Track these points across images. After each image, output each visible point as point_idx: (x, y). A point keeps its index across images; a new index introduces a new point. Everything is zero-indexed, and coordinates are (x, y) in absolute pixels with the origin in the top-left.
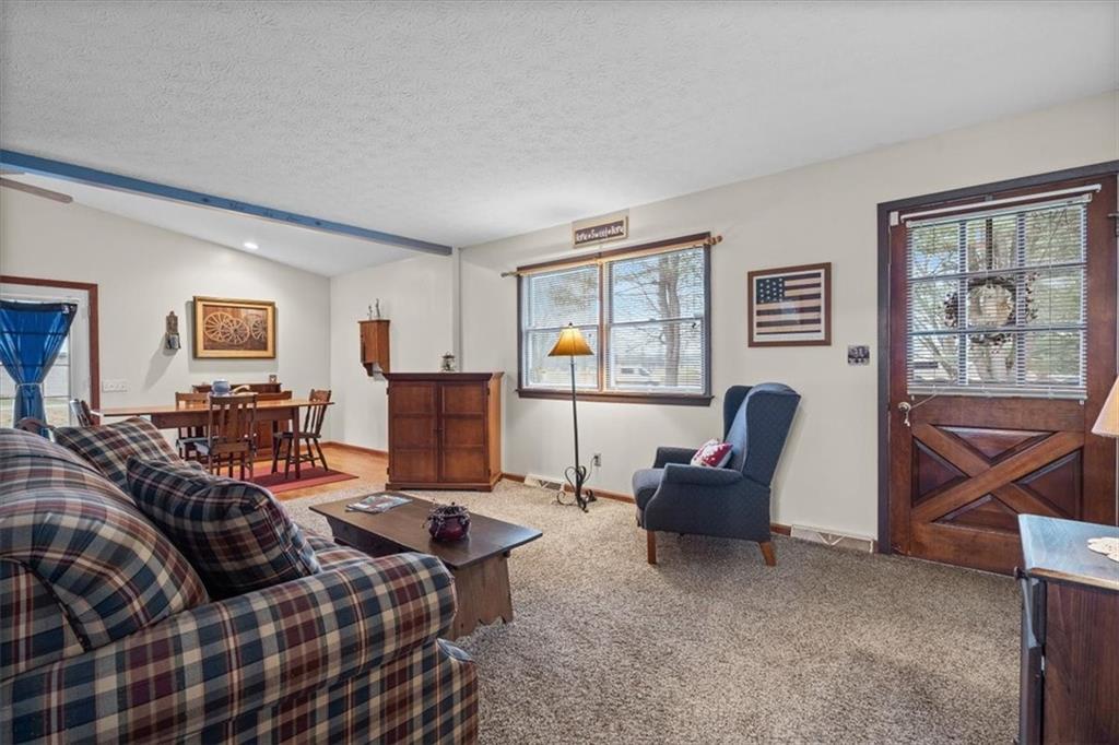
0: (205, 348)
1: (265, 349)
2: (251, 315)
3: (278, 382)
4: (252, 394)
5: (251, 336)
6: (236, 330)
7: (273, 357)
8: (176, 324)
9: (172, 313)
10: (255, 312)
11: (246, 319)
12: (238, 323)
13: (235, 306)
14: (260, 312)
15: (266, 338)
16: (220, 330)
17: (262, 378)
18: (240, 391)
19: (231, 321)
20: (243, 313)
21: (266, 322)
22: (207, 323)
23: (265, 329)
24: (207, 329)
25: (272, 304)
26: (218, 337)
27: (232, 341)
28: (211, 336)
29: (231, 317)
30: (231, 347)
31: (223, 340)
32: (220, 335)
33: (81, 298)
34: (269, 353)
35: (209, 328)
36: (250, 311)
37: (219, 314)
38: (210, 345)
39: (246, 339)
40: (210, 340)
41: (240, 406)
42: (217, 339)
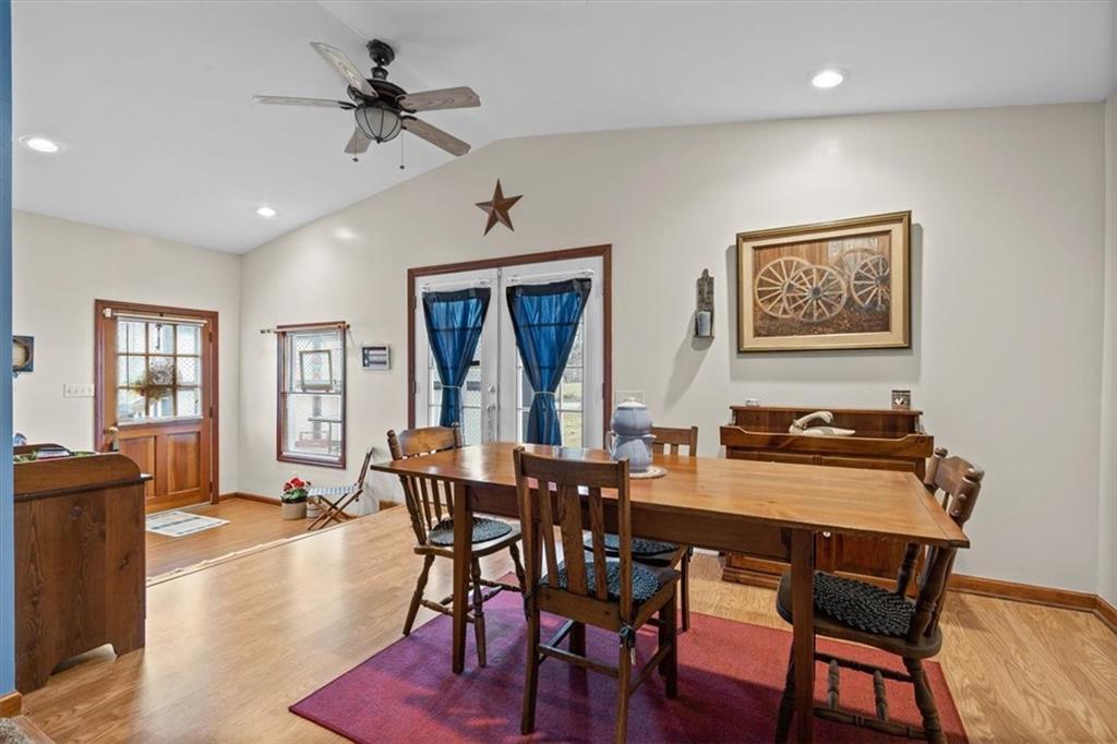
0: (757, 334)
1: (886, 327)
2: (851, 254)
3: (914, 407)
4: (838, 432)
5: (850, 299)
6: (816, 291)
7: (907, 347)
8: (711, 292)
9: (706, 271)
10: (860, 243)
11: (840, 263)
12: (821, 273)
13: (814, 238)
14: (874, 243)
15: (886, 302)
16: (784, 295)
17: (876, 398)
18: (813, 424)
19: (807, 273)
20: (833, 251)
21: (887, 263)
22: (761, 283)
23: (886, 281)
24: (761, 294)
25: (903, 218)
26: (781, 310)
27: (809, 315)
28: (767, 309)
29: (806, 264)
30: (808, 328)
31: (791, 315)
32: (785, 304)
33: (591, 267)
34: (895, 336)
35: (764, 293)
36: (850, 244)
37: (782, 260)
38: (767, 326)
39: (838, 309)
40: (765, 316)
41: (583, 490)
42: (779, 315)
